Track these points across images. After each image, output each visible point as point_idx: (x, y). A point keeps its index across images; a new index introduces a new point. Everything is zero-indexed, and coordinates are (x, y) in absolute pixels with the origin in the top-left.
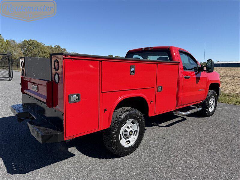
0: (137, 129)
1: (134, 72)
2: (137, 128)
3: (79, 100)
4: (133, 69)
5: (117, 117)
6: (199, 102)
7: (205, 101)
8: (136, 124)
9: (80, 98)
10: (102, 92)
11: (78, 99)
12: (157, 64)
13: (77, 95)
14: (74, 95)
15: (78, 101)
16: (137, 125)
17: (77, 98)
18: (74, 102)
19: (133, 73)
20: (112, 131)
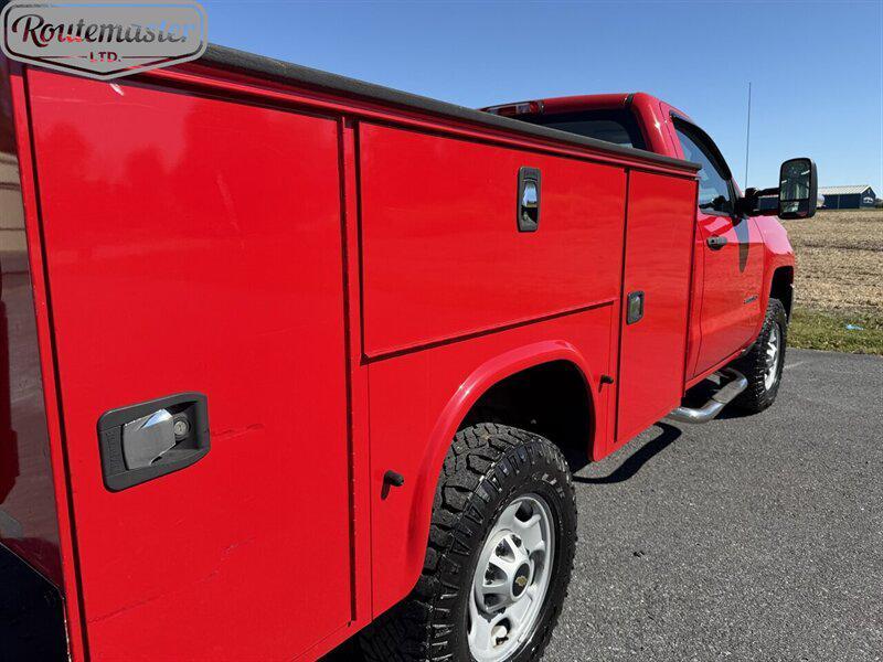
0: (540, 545)
1: (533, 213)
2: (544, 538)
3: (196, 447)
4: (530, 195)
5: (445, 506)
6: (736, 354)
7: (754, 349)
8: (536, 518)
9: (203, 426)
10: (365, 360)
11: (192, 440)
12: (628, 168)
13: (173, 410)
14: (152, 410)
15: (192, 453)
16: (542, 522)
17: (181, 429)
18: (160, 474)
19: (527, 222)
20: (426, 599)
